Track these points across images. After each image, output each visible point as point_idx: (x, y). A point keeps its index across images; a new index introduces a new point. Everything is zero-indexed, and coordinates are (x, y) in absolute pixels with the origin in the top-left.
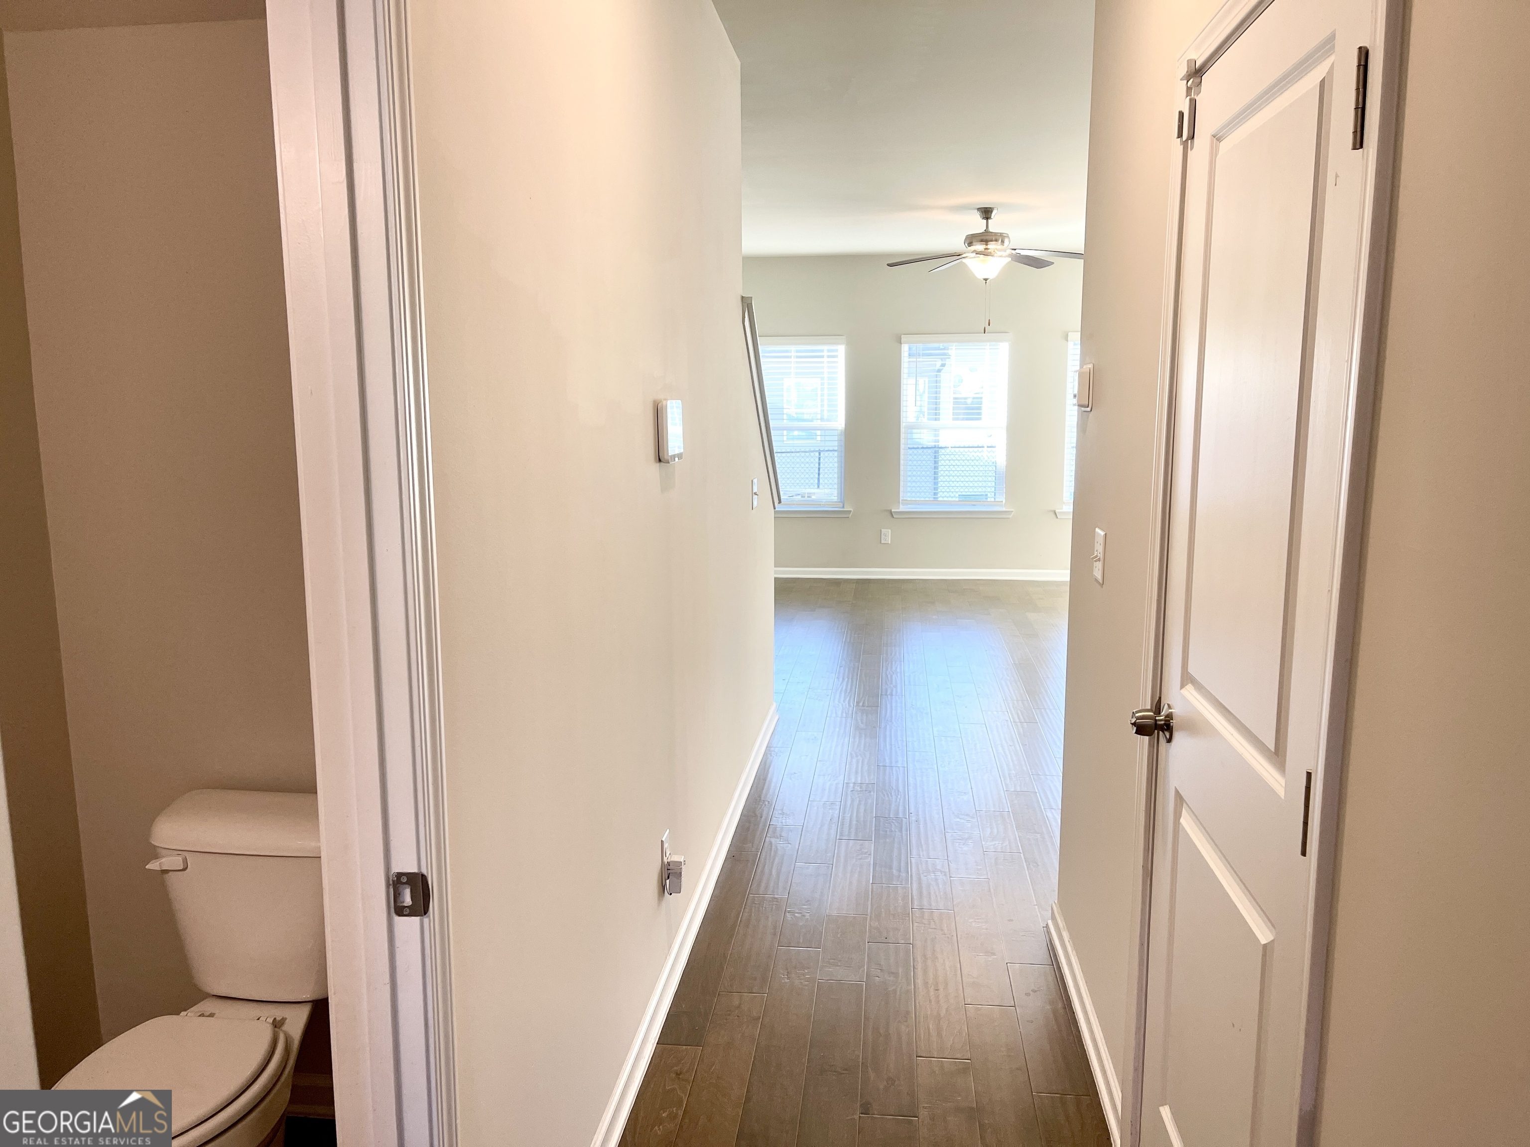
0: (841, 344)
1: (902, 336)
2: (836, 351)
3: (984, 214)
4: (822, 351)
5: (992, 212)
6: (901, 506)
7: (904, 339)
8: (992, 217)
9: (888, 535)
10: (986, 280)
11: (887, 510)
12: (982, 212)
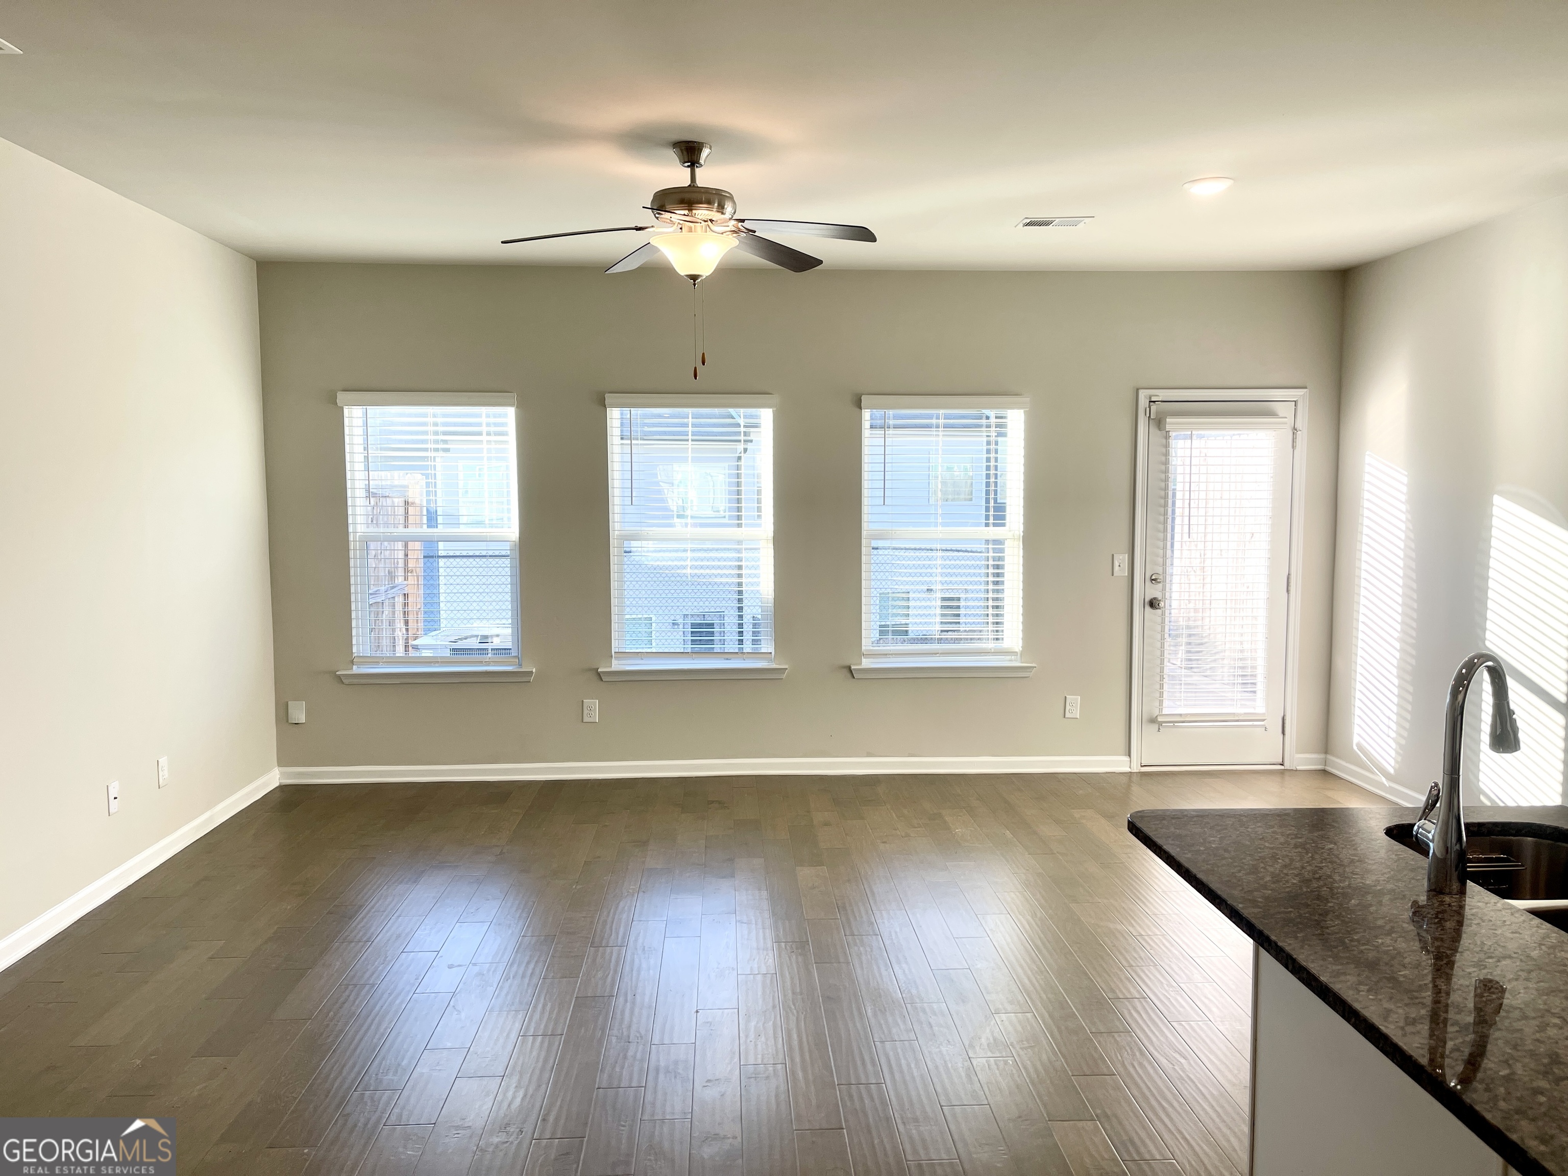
0: (511, 405)
1: (607, 395)
2: (505, 415)
3: (685, 153)
4: (480, 416)
5: (700, 151)
6: (614, 662)
7: (609, 398)
8: (702, 161)
9: (593, 708)
10: (694, 278)
11: (590, 670)
12: (681, 150)
